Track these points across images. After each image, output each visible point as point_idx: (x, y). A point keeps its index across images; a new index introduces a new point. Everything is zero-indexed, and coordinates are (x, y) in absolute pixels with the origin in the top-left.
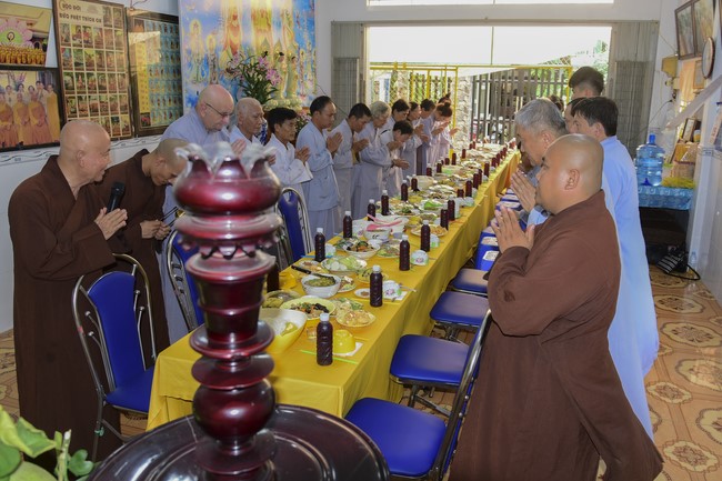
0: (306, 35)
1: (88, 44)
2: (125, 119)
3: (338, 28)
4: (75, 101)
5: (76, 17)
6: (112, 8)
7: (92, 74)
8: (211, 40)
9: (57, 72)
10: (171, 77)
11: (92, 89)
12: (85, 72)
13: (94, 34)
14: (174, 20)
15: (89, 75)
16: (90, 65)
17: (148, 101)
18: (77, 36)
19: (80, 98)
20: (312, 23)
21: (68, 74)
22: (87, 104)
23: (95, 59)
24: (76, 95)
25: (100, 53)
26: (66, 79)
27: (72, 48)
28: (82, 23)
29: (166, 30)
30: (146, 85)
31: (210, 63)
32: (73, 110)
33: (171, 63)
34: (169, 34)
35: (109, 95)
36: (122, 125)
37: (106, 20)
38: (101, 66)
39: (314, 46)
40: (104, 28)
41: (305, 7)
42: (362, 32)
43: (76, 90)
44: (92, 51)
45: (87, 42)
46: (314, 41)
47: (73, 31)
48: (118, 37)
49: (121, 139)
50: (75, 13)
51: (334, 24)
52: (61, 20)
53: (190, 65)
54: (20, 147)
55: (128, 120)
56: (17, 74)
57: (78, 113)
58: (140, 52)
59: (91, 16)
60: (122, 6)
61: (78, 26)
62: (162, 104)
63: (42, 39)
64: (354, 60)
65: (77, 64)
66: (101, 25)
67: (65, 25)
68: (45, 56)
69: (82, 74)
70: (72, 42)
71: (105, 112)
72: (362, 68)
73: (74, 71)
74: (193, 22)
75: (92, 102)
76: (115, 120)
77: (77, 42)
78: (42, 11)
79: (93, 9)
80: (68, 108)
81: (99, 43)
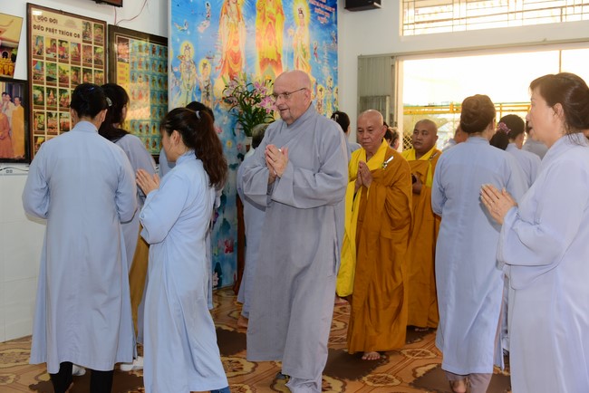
0: (326, 70)
1: (63, 59)
3: (365, 63)
4: (44, 117)
5: (52, 31)
6: (93, 23)
7: (66, 91)
8: (205, 65)
9: (25, 85)
10: (158, 102)
11: (64, 106)
12: (58, 88)
13: (71, 49)
14: (163, 41)
15: (62, 91)
16: (63, 81)
18: (52, 49)
19: (50, 115)
20: (334, 57)
21: (38, 88)
22: (57, 122)
23: (70, 75)
24: (45, 111)
25: (76, 70)
26: (36, 93)
27: (45, 61)
28: (58, 36)
29: (154, 52)
31: (203, 89)
32: (41, 126)
33: (158, 88)
34: (157, 56)
37: (85, 35)
39: (336, 83)
40: (82, 44)
41: (326, 39)
42: (393, 66)
43: (45, 106)
45: (63, 57)
46: (336, 77)
47: (47, 44)
48: (97, 54)
50: (51, 26)
51: (361, 58)
52: (34, 32)
53: (179, 89)
57: (46, 130)
58: (122, 72)
59: (70, 30)
60: (105, 22)
61: (52, 40)
62: (144, 130)
63: (12, 49)
64: (384, 98)
65: (49, 79)
66: (80, 40)
67: (39, 38)
68: (14, 67)
69: (54, 90)
70: (45, 55)
72: (392, 107)
73: (45, 86)
74: (185, 43)
75: (62, 120)
77: (51, 56)
78: (12, 19)
79: (72, 25)
80: (36, 123)
81: (76, 59)
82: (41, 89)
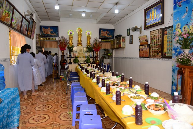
1: (155, 39)
2: (160, 54)
6: (160, 30)
8: (185, 27)
9: (149, 45)
11: (154, 48)
13: (156, 36)
15: (154, 45)
16: (154, 43)
17: (166, 49)
22: (153, 50)
25: (156, 40)
26: (151, 46)
27: (152, 40)
28: (154, 35)
30: (166, 45)
35: (157, 48)
36: (159, 55)
38: (156, 43)
43: (152, 48)
44: (155, 40)
47: (152, 37)
48: (160, 36)
49: (159, 58)
50: (153, 33)
54: (144, 57)
55: (161, 54)
56: (145, 46)
58: (165, 38)
60: (162, 28)
63: (146, 40)
65: (152, 43)
66: (157, 34)
71: (156, 52)
76: (158, 54)
79: (156, 32)
80: (150, 51)
81: (157, 38)
82: (151, 45)
